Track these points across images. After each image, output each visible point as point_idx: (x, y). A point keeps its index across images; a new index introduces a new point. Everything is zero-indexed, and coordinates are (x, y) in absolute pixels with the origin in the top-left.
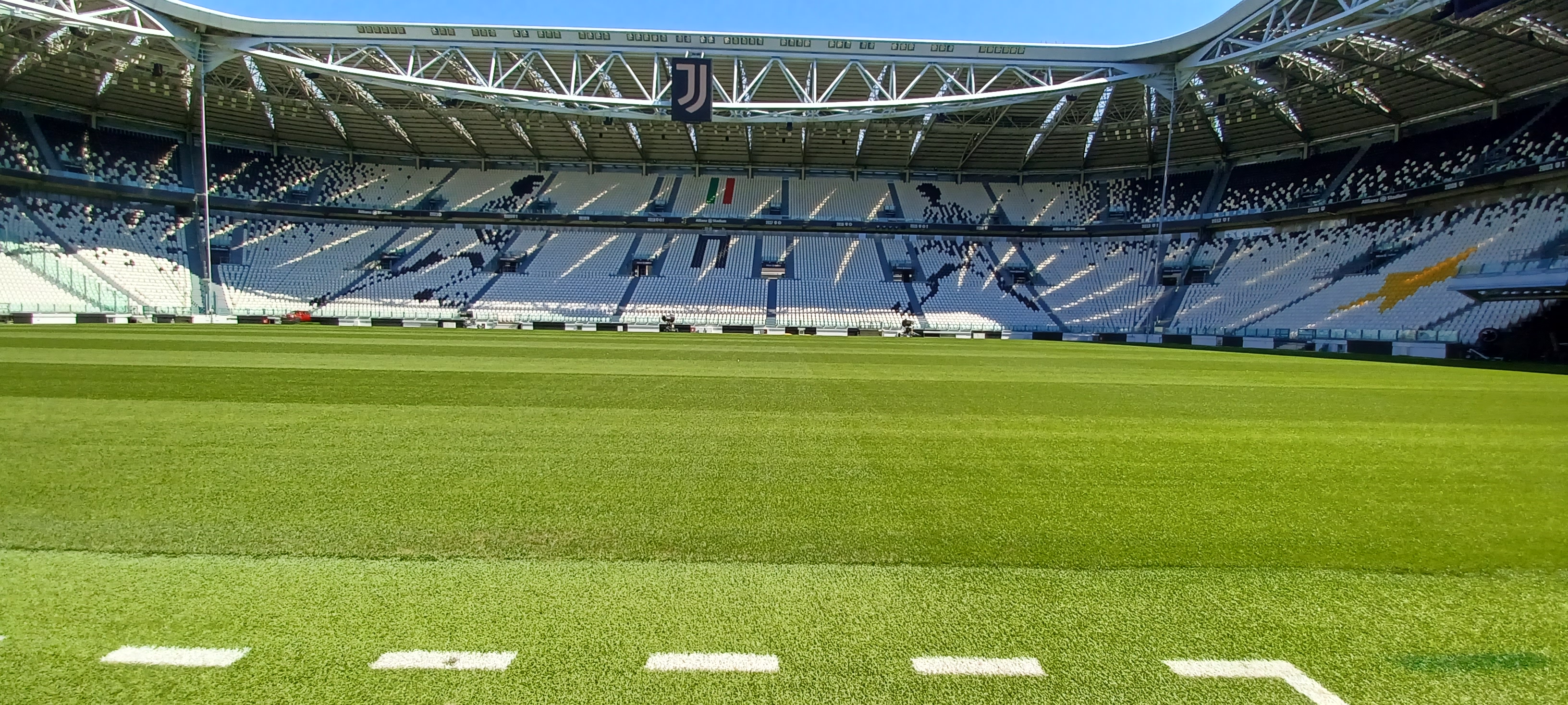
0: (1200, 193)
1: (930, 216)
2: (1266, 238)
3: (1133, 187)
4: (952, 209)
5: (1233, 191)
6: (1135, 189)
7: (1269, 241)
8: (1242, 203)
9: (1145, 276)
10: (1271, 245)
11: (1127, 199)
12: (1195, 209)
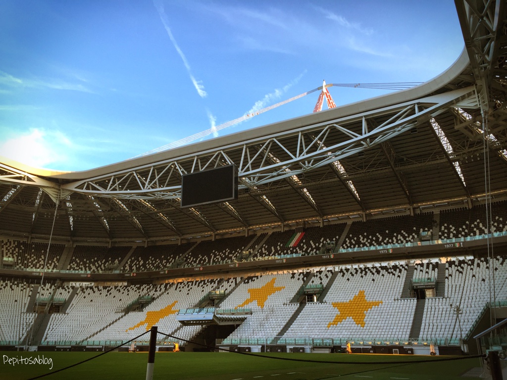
0: (58, 257)
2: (91, 288)
3: (18, 246)
5: (75, 259)
6: (20, 248)
7: (93, 290)
8: (80, 266)
9: (25, 306)
10: (94, 292)
11: (15, 254)
12: (55, 266)
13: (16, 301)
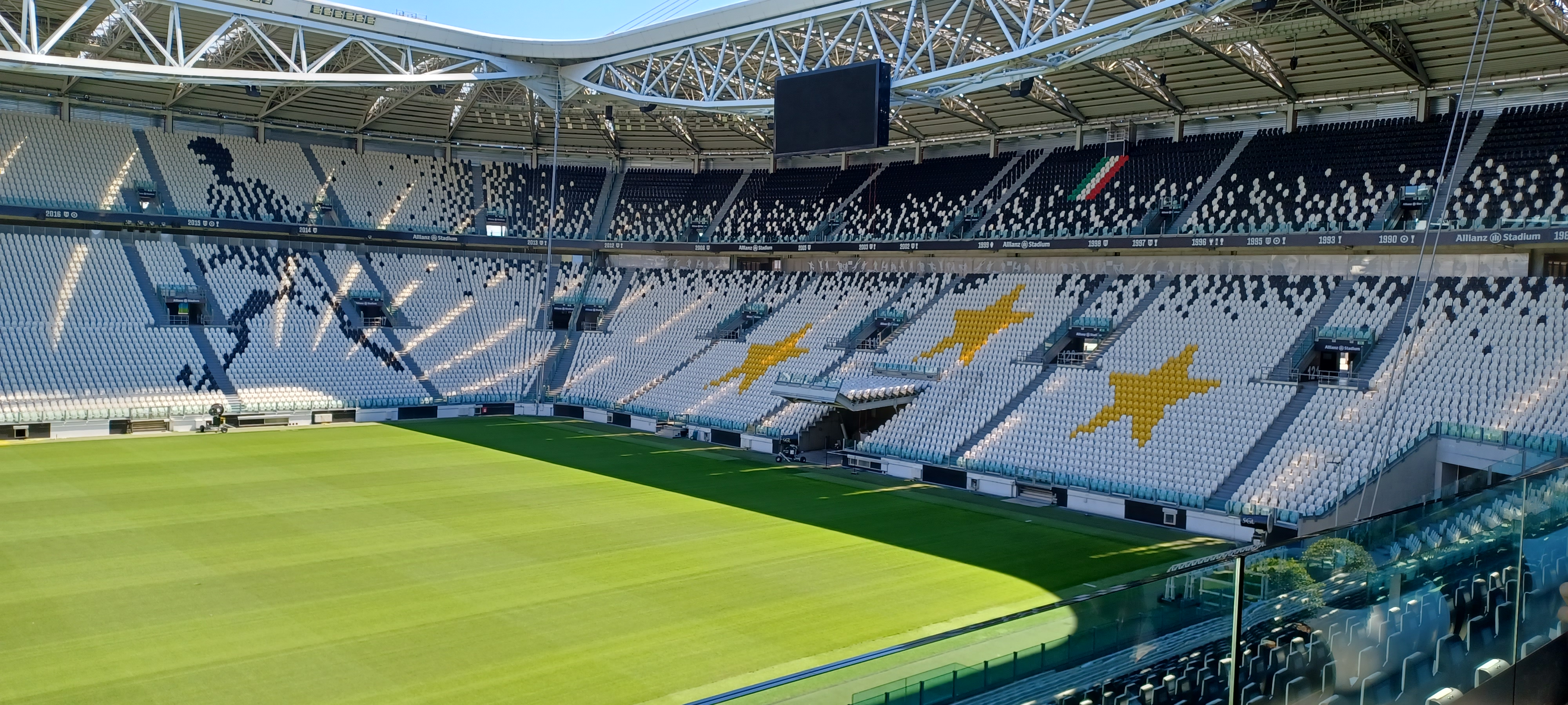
0: (592, 201)
1: (219, 202)
2: (658, 273)
3: (513, 178)
4: (254, 190)
5: (626, 204)
6: (518, 183)
7: (661, 279)
8: (636, 223)
9: (533, 314)
10: (663, 283)
11: (508, 197)
12: (587, 224)
13: (517, 304)
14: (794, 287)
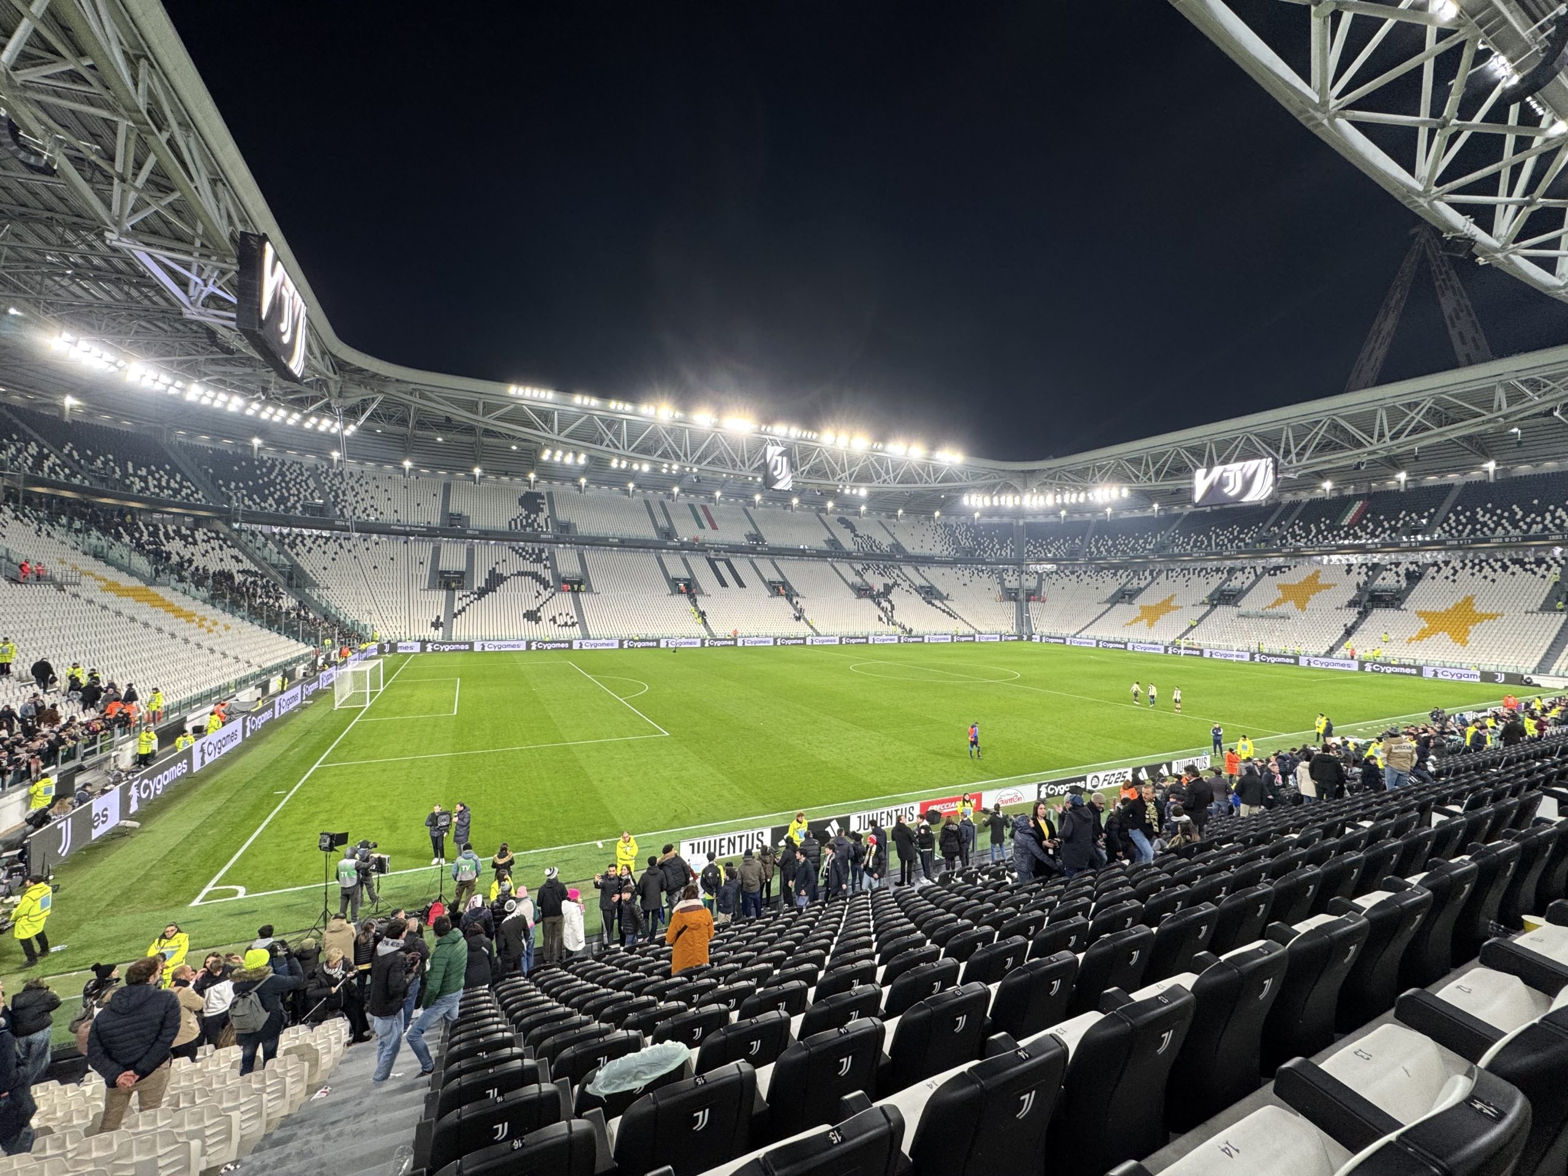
4: (868, 539)
7: (1059, 575)
10: (1062, 577)
12: (1012, 550)
13: (989, 589)
14: (1149, 578)
